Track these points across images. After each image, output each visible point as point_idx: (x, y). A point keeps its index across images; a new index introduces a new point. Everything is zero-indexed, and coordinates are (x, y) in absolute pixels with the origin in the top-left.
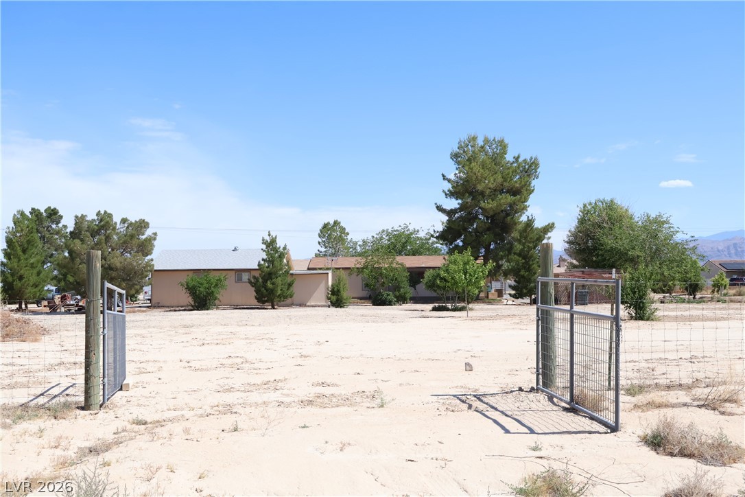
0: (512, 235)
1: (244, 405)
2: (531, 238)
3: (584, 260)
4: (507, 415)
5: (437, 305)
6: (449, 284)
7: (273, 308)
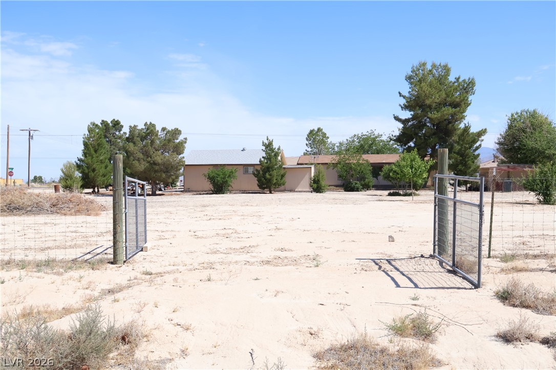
0: (453, 138)
1: (222, 263)
2: (467, 141)
3: (511, 157)
4: (404, 275)
5: (392, 191)
6: (399, 176)
7: (271, 193)
